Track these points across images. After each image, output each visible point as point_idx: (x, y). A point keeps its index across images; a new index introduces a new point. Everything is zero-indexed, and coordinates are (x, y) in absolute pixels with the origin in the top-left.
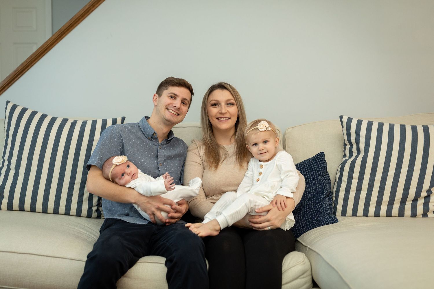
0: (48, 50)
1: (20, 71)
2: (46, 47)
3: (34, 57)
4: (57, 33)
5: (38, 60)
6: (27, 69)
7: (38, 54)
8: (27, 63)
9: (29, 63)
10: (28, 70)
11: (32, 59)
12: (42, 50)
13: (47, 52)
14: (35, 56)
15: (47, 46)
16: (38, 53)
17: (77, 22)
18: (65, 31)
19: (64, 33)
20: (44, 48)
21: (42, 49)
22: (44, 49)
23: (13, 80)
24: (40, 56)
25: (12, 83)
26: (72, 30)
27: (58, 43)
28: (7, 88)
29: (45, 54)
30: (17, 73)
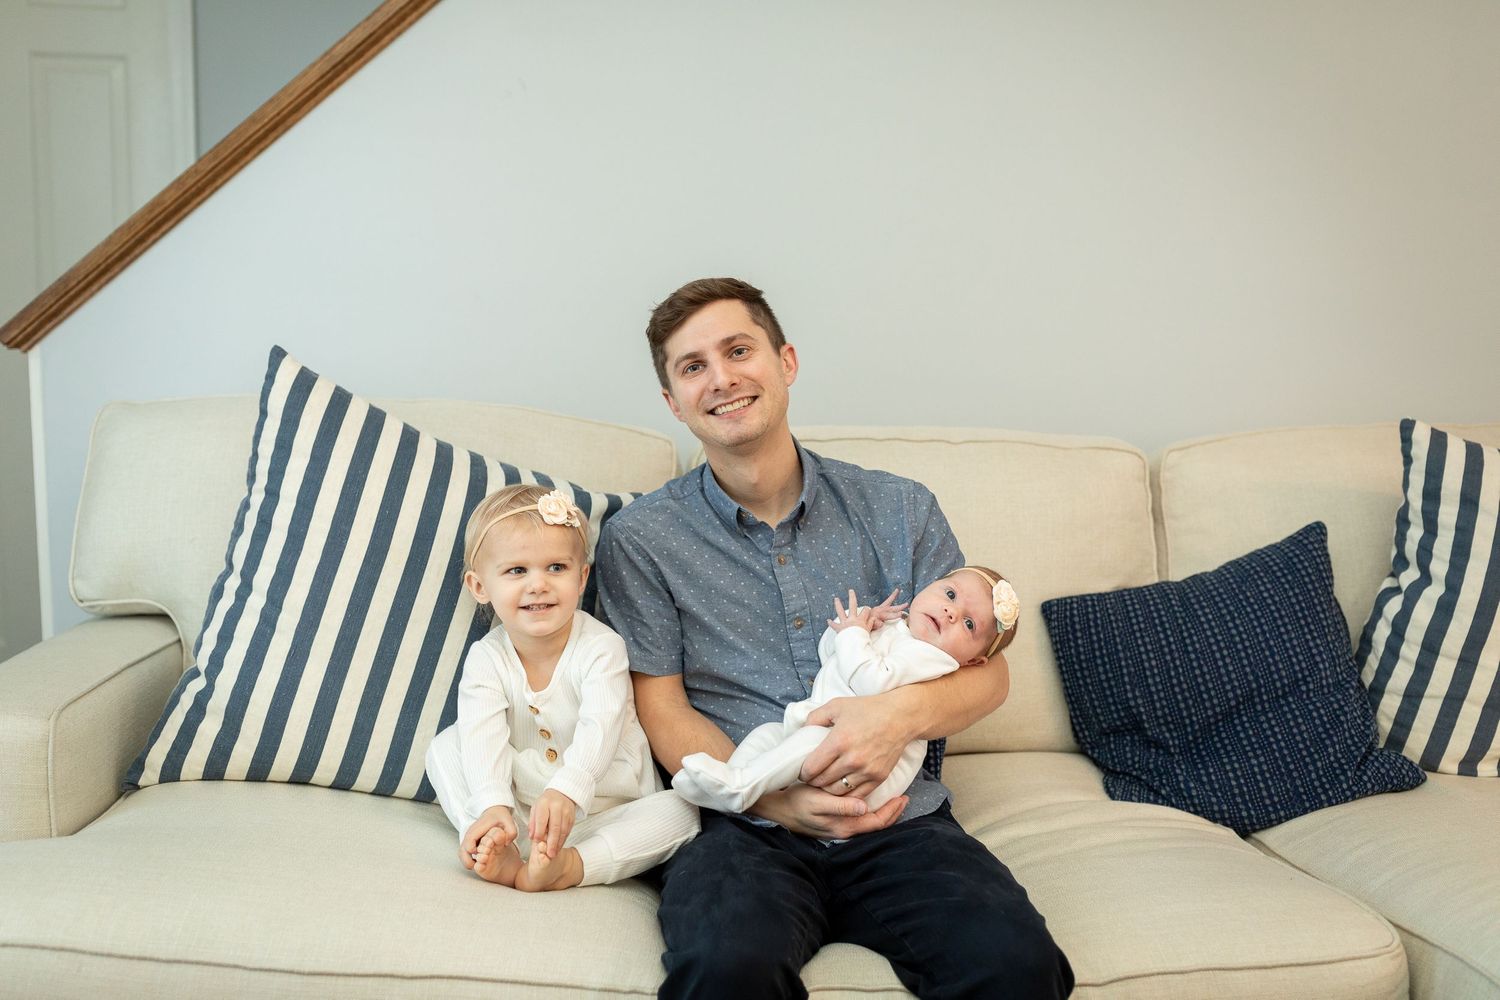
0: (280, 129)
1: (172, 207)
2: (272, 119)
3: (226, 154)
4: (317, 67)
5: (242, 168)
6: (199, 199)
7: (243, 144)
8: (198, 177)
9: (206, 175)
10: (199, 204)
11: (216, 162)
12: (259, 130)
13: (276, 138)
14: (229, 150)
15: (278, 114)
16: (243, 139)
17: (393, 27)
18: (347, 61)
19: (345, 68)
20: (266, 120)
21: (259, 126)
22: (263, 127)
23: (141, 241)
24: (247, 151)
25: (137, 251)
26: (373, 56)
27: (317, 103)
28: (116, 269)
29: (266, 147)
30: (161, 213)
